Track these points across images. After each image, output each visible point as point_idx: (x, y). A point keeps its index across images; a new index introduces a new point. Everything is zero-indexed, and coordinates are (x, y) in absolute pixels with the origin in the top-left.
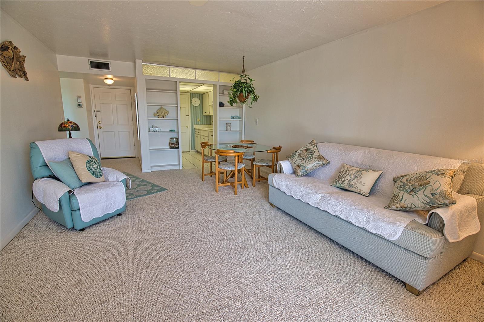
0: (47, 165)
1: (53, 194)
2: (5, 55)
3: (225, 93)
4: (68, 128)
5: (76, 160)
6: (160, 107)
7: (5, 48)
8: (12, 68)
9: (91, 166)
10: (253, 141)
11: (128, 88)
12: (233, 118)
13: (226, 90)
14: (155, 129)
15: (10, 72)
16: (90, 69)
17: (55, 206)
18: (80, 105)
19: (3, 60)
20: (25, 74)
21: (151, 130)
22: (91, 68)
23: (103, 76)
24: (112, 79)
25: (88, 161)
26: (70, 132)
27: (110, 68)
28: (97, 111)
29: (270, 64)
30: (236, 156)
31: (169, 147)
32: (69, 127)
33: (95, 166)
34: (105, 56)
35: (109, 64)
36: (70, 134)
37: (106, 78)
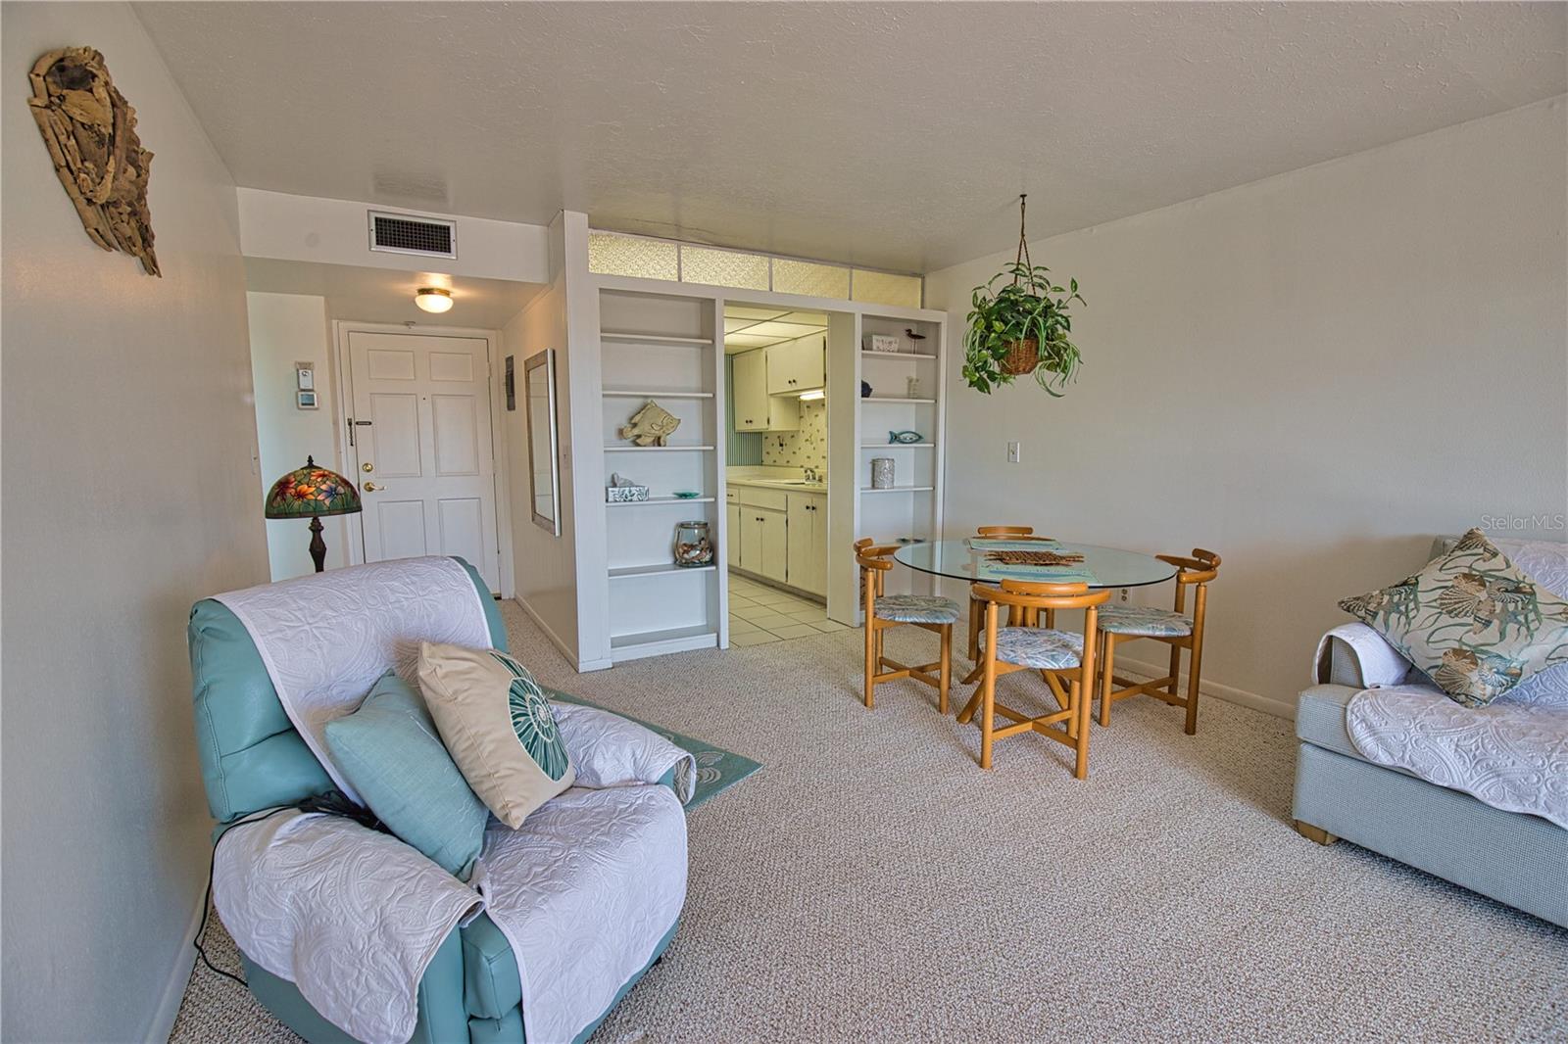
0: (293, 729)
1: (375, 938)
2: (76, 113)
3: (875, 347)
4: (313, 504)
5: (455, 692)
6: (639, 402)
7: (77, 74)
8: (104, 193)
9: (533, 720)
10: (1030, 531)
11: (479, 332)
12: (895, 438)
13: (875, 334)
14: (627, 492)
15: (90, 213)
16: (375, 248)
17: (388, 1017)
18: (308, 400)
19: (63, 138)
20: (147, 237)
21: (611, 494)
22: (377, 244)
23: (410, 276)
24: (446, 293)
25: (512, 691)
26: (316, 519)
27: (453, 246)
28: (357, 423)
29: (1092, 230)
30: (1089, 608)
31: (669, 561)
32: (320, 498)
33: (542, 714)
34: (436, 194)
35: (448, 228)
36: (316, 529)
37: (424, 286)
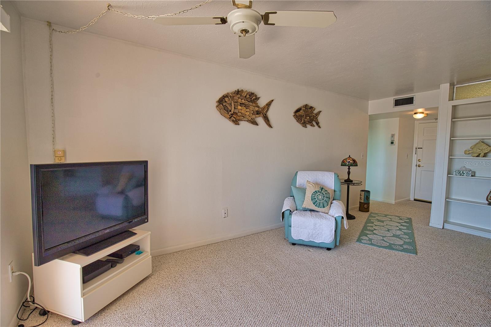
5: (307, 188)
7: (299, 110)
8: (302, 122)
9: (316, 196)
16: (396, 107)
18: (392, 143)
19: (296, 118)
23: (412, 111)
24: (423, 113)
25: (315, 191)
26: (349, 167)
27: (415, 102)
28: (418, 148)
32: (347, 163)
33: (320, 197)
35: (413, 97)
36: (349, 169)
37: (415, 112)
